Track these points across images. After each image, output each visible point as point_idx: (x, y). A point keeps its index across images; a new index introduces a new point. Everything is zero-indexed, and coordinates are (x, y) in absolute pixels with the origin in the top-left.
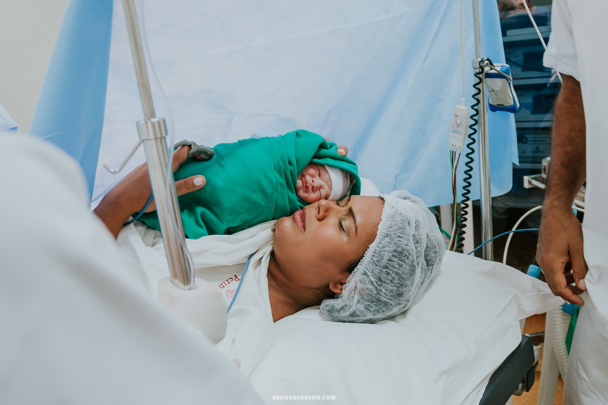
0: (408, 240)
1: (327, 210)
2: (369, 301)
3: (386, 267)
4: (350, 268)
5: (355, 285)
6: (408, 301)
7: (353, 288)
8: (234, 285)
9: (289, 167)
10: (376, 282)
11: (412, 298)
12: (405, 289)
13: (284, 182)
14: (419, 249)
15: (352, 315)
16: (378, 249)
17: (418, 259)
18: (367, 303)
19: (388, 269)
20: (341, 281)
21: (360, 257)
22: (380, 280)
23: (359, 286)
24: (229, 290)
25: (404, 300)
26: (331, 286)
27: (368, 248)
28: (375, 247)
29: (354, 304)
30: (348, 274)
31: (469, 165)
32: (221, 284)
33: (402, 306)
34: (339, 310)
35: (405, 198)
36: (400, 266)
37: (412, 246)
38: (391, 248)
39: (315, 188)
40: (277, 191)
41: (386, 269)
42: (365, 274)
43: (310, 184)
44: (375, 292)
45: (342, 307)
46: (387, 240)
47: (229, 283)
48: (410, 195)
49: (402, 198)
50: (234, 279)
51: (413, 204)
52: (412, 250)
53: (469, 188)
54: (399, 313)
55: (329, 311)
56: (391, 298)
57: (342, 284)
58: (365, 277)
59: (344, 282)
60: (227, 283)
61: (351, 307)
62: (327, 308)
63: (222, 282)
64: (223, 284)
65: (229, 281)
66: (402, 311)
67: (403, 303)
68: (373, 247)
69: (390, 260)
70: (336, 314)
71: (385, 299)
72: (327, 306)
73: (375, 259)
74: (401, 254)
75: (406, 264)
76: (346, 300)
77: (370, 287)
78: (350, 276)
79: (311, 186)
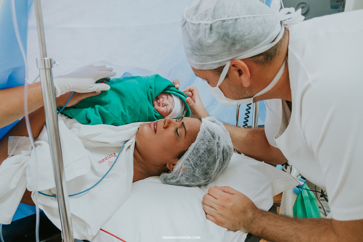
0: (214, 144)
1: (170, 122)
2: (188, 175)
3: (200, 157)
4: (179, 156)
5: (181, 166)
6: (210, 178)
7: (180, 168)
8: (113, 159)
9: (150, 89)
10: (194, 165)
11: (213, 177)
12: (210, 171)
13: (146, 97)
14: (219, 150)
15: (177, 182)
16: (197, 147)
17: (218, 155)
18: (187, 176)
19: (202, 158)
20: (174, 163)
21: (186, 150)
22: (197, 164)
23: (184, 167)
24: (110, 161)
25: (208, 177)
26: (167, 166)
27: (191, 145)
28: (194, 145)
29: (179, 176)
30: (178, 160)
31: (249, 106)
32: (106, 158)
33: (207, 180)
34: (170, 179)
35: (213, 122)
36: (209, 157)
37: (216, 148)
38: (204, 147)
39: (164, 104)
40: (142, 102)
41: (200, 158)
42: (188, 160)
43: (161, 102)
44: (192, 171)
45: (172, 178)
46: (202, 142)
47: (110, 157)
48: (216, 120)
49: (211, 121)
50: (113, 156)
51: (217, 126)
52: (216, 150)
53: (248, 119)
54: (204, 184)
55: (164, 179)
56: (201, 175)
57: (174, 165)
58: (188, 161)
59: (175, 164)
60: (109, 157)
61: (177, 178)
62: (163, 178)
63: (106, 157)
64: (107, 158)
65: (111, 156)
66: (206, 184)
67: (207, 179)
68: (193, 145)
69: (203, 154)
70: (168, 181)
71: (198, 175)
72: (163, 176)
73: (194, 152)
74: (209, 151)
75: (212, 157)
76: (174, 174)
77: (190, 167)
78: (179, 161)
79: (162, 103)
